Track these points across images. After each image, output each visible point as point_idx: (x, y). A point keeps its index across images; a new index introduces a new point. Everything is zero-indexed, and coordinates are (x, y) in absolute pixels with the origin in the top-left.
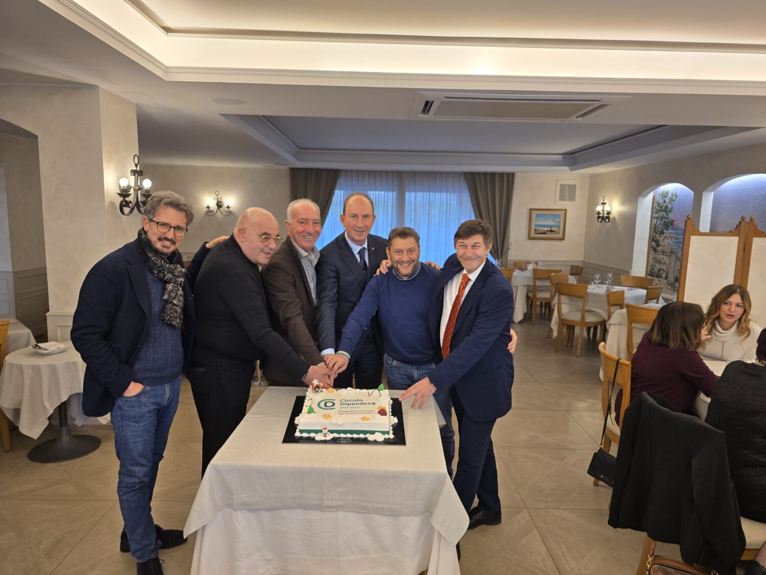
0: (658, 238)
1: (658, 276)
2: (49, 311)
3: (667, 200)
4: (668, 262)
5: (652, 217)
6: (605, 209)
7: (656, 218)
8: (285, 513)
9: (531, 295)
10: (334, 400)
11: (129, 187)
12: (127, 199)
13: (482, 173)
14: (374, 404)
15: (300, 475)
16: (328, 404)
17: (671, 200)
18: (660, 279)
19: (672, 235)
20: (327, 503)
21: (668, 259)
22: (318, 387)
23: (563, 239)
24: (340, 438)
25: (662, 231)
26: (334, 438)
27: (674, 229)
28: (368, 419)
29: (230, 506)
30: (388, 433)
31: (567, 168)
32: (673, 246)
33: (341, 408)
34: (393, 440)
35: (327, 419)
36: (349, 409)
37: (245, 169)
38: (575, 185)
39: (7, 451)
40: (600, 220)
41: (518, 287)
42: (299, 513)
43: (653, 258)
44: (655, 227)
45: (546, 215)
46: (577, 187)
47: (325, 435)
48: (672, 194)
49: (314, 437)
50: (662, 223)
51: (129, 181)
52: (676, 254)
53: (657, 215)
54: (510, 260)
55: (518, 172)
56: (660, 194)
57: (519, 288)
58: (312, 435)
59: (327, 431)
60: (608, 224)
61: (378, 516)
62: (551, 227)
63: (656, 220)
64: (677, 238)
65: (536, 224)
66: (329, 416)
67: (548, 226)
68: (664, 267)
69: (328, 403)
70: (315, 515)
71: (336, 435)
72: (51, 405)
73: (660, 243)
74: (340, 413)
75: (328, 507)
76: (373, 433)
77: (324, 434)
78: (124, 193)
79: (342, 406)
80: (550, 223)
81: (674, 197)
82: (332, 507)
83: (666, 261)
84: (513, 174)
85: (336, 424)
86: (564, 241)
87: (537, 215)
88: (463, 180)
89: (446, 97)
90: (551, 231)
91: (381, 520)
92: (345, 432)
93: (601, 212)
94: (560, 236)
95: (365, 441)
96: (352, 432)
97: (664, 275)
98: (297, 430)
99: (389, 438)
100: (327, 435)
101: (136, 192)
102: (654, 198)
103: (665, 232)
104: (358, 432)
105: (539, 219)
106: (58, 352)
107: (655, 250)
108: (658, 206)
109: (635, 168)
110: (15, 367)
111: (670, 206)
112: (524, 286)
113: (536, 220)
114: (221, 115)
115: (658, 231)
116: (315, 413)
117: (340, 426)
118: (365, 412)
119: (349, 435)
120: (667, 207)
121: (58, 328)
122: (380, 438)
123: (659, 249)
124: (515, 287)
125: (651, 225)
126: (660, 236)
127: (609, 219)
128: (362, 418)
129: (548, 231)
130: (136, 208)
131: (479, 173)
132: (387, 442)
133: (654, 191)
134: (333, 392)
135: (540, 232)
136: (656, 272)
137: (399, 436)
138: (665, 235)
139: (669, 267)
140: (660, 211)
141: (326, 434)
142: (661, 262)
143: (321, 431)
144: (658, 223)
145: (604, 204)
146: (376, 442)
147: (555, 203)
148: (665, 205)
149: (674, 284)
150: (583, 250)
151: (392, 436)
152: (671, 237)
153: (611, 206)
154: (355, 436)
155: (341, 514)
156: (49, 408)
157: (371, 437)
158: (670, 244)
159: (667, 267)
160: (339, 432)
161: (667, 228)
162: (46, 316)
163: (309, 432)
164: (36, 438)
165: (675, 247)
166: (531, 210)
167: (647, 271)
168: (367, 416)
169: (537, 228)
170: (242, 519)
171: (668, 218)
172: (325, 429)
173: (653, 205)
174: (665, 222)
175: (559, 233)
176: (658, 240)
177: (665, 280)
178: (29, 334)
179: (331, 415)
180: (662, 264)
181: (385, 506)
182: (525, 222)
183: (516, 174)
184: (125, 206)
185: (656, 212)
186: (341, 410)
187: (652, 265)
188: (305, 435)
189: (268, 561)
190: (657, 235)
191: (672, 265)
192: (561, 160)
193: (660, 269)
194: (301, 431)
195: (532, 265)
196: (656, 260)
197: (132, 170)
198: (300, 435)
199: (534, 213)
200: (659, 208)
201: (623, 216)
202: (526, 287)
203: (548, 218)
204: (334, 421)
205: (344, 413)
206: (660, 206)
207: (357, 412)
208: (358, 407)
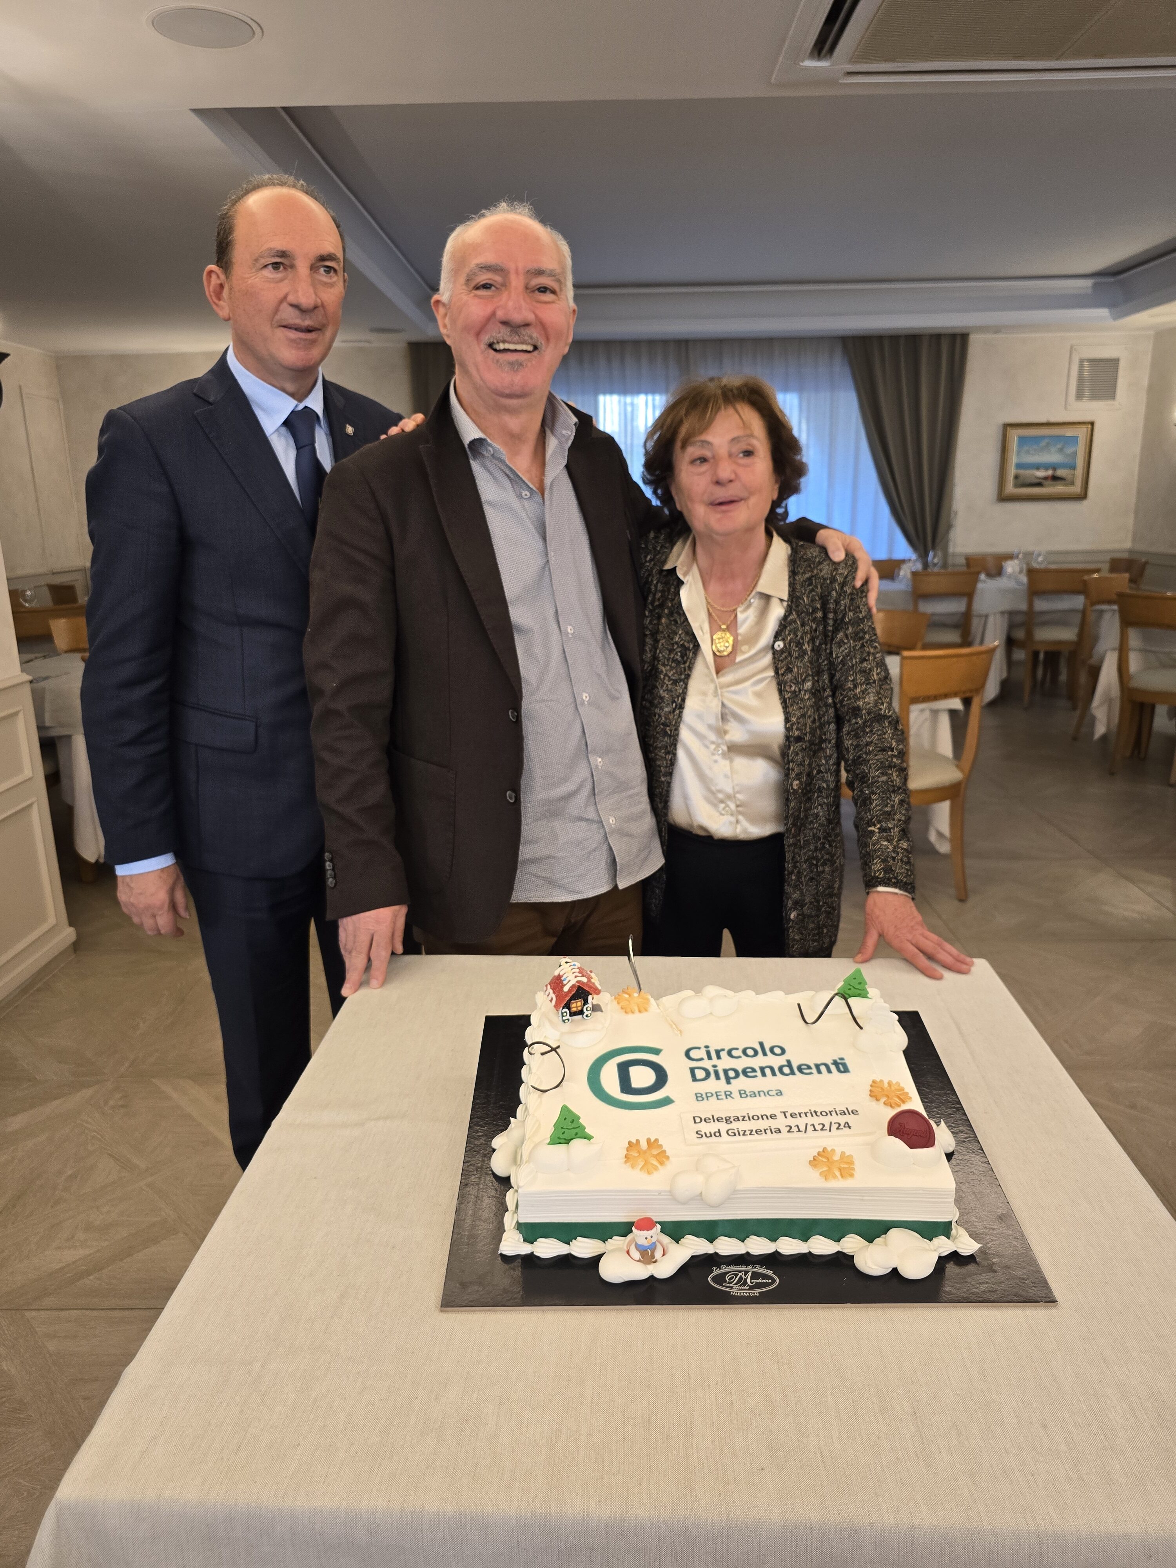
9: (1020, 634)
10: (657, 1052)
13: (888, 335)
14: (841, 1066)
16: (637, 1078)
22: (580, 994)
23: (1082, 496)
26: (690, 1260)
28: (846, 1167)
30: (944, 1227)
31: (1104, 312)
33: (699, 1097)
35: (648, 1169)
36: (736, 1106)
41: (987, 616)
45: (1044, 437)
46: (1122, 365)
47: (650, 1254)
49: (595, 1264)
54: (954, 555)
55: (977, 329)
57: (991, 620)
58: (583, 1248)
59: (655, 1225)
62: (1054, 469)
65: (1020, 461)
66: (655, 1149)
67: (1046, 467)
69: (633, 1071)
74: (705, 1128)
76: (874, 1230)
77: (640, 1247)
79: (701, 1088)
80: (1053, 457)
84: (965, 337)
85: (700, 1198)
86: (1085, 502)
87: (1019, 438)
88: (839, 358)
90: (1055, 478)
92: (741, 1229)
94: (1077, 489)
95: (840, 1276)
98: (510, 1218)
99: (956, 1257)
100: (658, 1254)
104: (802, 1229)
105: (1025, 448)
112: (1002, 613)
113: (1019, 453)
116: (588, 1137)
117: (711, 1199)
118: (821, 1117)
119: (758, 1246)
122: (915, 1258)
124: (980, 616)
129: (1046, 478)
131: (882, 337)
134: (644, 1008)
135: (1028, 481)
141: (653, 1247)
143: (625, 1229)
146: (896, 1285)
147: (1066, 408)
150: (1130, 522)
154: (789, 1246)
157: (872, 1259)
160: (708, 1229)
163: (566, 1229)
166: (1007, 427)
168: (835, 1140)
169: (1022, 472)
172: (648, 1217)
175: (1072, 483)
179: (664, 1139)
182: (991, 458)
183: (972, 335)
186: (705, 1109)
188: (548, 1249)
192: (1090, 291)
194: (530, 1229)
195: (1016, 562)
198: (526, 1250)
202: (1006, 616)
203: (1048, 444)
204: (686, 1184)
205: (723, 1127)
207: (781, 1122)
208: (780, 1093)
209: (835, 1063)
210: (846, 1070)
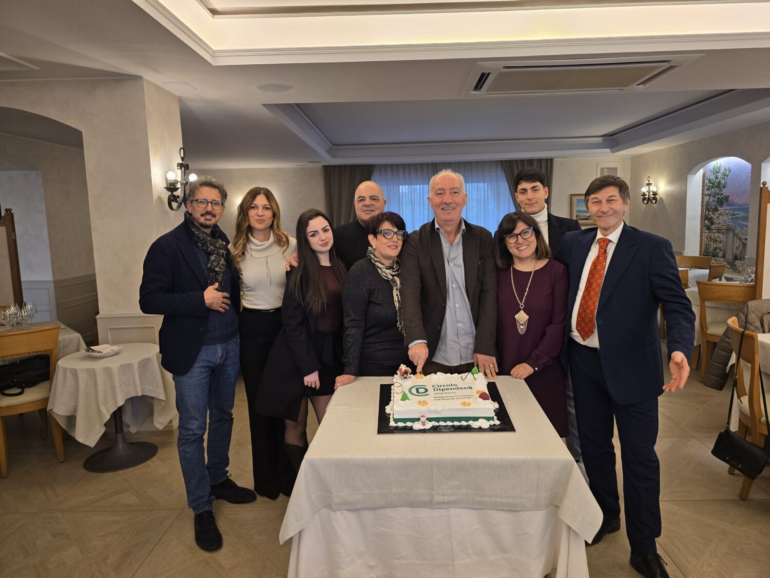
0: (712, 216)
1: (715, 255)
2: (98, 313)
3: (720, 176)
4: (725, 240)
5: (703, 194)
6: (651, 190)
7: (708, 195)
8: (389, 512)
10: (425, 386)
11: (176, 182)
12: (175, 193)
13: (519, 160)
14: (471, 388)
15: (406, 467)
16: (421, 390)
17: (724, 175)
18: (716, 258)
19: (728, 211)
20: (437, 498)
21: (725, 237)
22: (406, 372)
24: (440, 426)
25: (716, 208)
26: (433, 426)
27: (729, 206)
28: (469, 404)
29: (329, 507)
30: (492, 419)
31: (608, 150)
32: (729, 223)
33: (435, 394)
34: (499, 427)
35: (423, 406)
36: (445, 395)
37: (278, 170)
38: (617, 168)
39: (62, 462)
40: (646, 202)
42: (405, 510)
43: (707, 237)
44: (708, 205)
46: (619, 170)
47: (424, 424)
48: (725, 169)
49: (412, 427)
50: (716, 199)
51: (176, 175)
52: (734, 230)
53: (709, 192)
55: (557, 157)
56: (711, 170)
58: (409, 424)
59: (425, 419)
60: (655, 204)
61: (495, 512)
63: (708, 197)
64: (733, 214)
65: (578, 209)
66: (425, 403)
68: (721, 245)
69: (419, 390)
70: (424, 513)
71: (436, 424)
72: (107, 410)
73: (715, 221)
75: (439, 503)
76: (476, 419)
77: (422, 422)
78: (171, 187)
79: (436, 392)
81: (728, 171)
82: (444, 503)
83: (722, 239)
84: (552, 160)
85: (435, 411)
87: (577, 200)
88: (499, 169)
89: (505, 67)
91: (499, 516)
92: (445, 419)
93: (647, 193)
95: (468, 429)
96: (452, 419)
97: (721, 254)
98: (391, 420)
99: (495, 425)
100: (426, 424)
101: (183, 187)
102: (704, 175)
103: (719, 208)
104: (459, 419)
105: (581, 204)
106: (111, 354)
107: (709, 228)
108: (709, 183)
109: (682, 146)
110: (68, 372)
111: (723, 182)
113: (577, 206)
114: (263, 105)
115: (712, 208)
116: (409, 400)
117: (439, 413)
118: (464, 397)
119: (449, 423)
120: (719, 183)
121: (109, 331)
122: (485, 424)
123: (713, 227)
125: (703, 202)
126: (713, 214)
127: (656, 200)
128: (462, 404)
130: (183, 204)
131: (517, 161)
132: (493, 429)
133: (704, 167)
134: (422, 378)
135: (583, 218)
136: (712, 251)
137: (504, 423)
138: (719, 212)
139: (726, 245)
140: (712, 187)
141: (425, 422)
142: (717, 241)
143: (418, 420)
144: (710, 200)
145: (649, 184)
146: (480, 430)
148: (717, 180)
149: (733, 262)
151: (498, 423)
152: (727, 214)
153: (657, 187)
154: (456, 423)
155: (453, 511)
156: (106, 414)
157: (475, 425)
158: (725, 221)
159: (724, 246)
160: (437, 420)
161: (721, 205)
162: (96, 319)
163: (404, 420)
164: (92, 445)
165: (732, 224)
166: (572, 195)
167: (701, 251)
168: (467, 401)
169: (578, 214)
170: (343, 521)
171: (722, 194)
172: (424, 416)
173: (703, 182)
174: (719, 198)
176: (711, 218)
177: (723, 259)
178: (79, 339)
179: (427, 402)
180: (718, 243)
181: (504, 501)
182: (566, 207)
183: (554, 159)
184: (173, 201)
185: (708, 189)
186: (437, 396)
187: (707, 244)
188: (401, 424)
189: (371, 567)
190: (710, 213)
191: (730, 242)
192: (601, 142)
193: (716, 248)
194: (396, 421)
196: (711, 238)
197: (178, 163)
198: (395, 425)
199: (575, 199)
200: (711, 185)
201: (671, 196)
204: (433, 408)
205: (441, 399)
206: (712, 183)
207: (455, 397)
208: (455, 393)
209: (469, 387)
210: (472, 388)
